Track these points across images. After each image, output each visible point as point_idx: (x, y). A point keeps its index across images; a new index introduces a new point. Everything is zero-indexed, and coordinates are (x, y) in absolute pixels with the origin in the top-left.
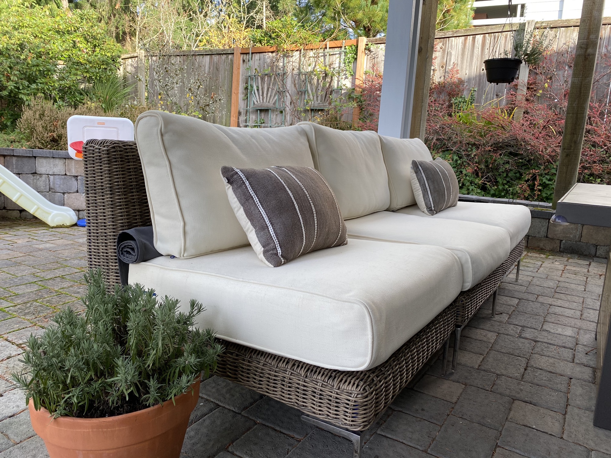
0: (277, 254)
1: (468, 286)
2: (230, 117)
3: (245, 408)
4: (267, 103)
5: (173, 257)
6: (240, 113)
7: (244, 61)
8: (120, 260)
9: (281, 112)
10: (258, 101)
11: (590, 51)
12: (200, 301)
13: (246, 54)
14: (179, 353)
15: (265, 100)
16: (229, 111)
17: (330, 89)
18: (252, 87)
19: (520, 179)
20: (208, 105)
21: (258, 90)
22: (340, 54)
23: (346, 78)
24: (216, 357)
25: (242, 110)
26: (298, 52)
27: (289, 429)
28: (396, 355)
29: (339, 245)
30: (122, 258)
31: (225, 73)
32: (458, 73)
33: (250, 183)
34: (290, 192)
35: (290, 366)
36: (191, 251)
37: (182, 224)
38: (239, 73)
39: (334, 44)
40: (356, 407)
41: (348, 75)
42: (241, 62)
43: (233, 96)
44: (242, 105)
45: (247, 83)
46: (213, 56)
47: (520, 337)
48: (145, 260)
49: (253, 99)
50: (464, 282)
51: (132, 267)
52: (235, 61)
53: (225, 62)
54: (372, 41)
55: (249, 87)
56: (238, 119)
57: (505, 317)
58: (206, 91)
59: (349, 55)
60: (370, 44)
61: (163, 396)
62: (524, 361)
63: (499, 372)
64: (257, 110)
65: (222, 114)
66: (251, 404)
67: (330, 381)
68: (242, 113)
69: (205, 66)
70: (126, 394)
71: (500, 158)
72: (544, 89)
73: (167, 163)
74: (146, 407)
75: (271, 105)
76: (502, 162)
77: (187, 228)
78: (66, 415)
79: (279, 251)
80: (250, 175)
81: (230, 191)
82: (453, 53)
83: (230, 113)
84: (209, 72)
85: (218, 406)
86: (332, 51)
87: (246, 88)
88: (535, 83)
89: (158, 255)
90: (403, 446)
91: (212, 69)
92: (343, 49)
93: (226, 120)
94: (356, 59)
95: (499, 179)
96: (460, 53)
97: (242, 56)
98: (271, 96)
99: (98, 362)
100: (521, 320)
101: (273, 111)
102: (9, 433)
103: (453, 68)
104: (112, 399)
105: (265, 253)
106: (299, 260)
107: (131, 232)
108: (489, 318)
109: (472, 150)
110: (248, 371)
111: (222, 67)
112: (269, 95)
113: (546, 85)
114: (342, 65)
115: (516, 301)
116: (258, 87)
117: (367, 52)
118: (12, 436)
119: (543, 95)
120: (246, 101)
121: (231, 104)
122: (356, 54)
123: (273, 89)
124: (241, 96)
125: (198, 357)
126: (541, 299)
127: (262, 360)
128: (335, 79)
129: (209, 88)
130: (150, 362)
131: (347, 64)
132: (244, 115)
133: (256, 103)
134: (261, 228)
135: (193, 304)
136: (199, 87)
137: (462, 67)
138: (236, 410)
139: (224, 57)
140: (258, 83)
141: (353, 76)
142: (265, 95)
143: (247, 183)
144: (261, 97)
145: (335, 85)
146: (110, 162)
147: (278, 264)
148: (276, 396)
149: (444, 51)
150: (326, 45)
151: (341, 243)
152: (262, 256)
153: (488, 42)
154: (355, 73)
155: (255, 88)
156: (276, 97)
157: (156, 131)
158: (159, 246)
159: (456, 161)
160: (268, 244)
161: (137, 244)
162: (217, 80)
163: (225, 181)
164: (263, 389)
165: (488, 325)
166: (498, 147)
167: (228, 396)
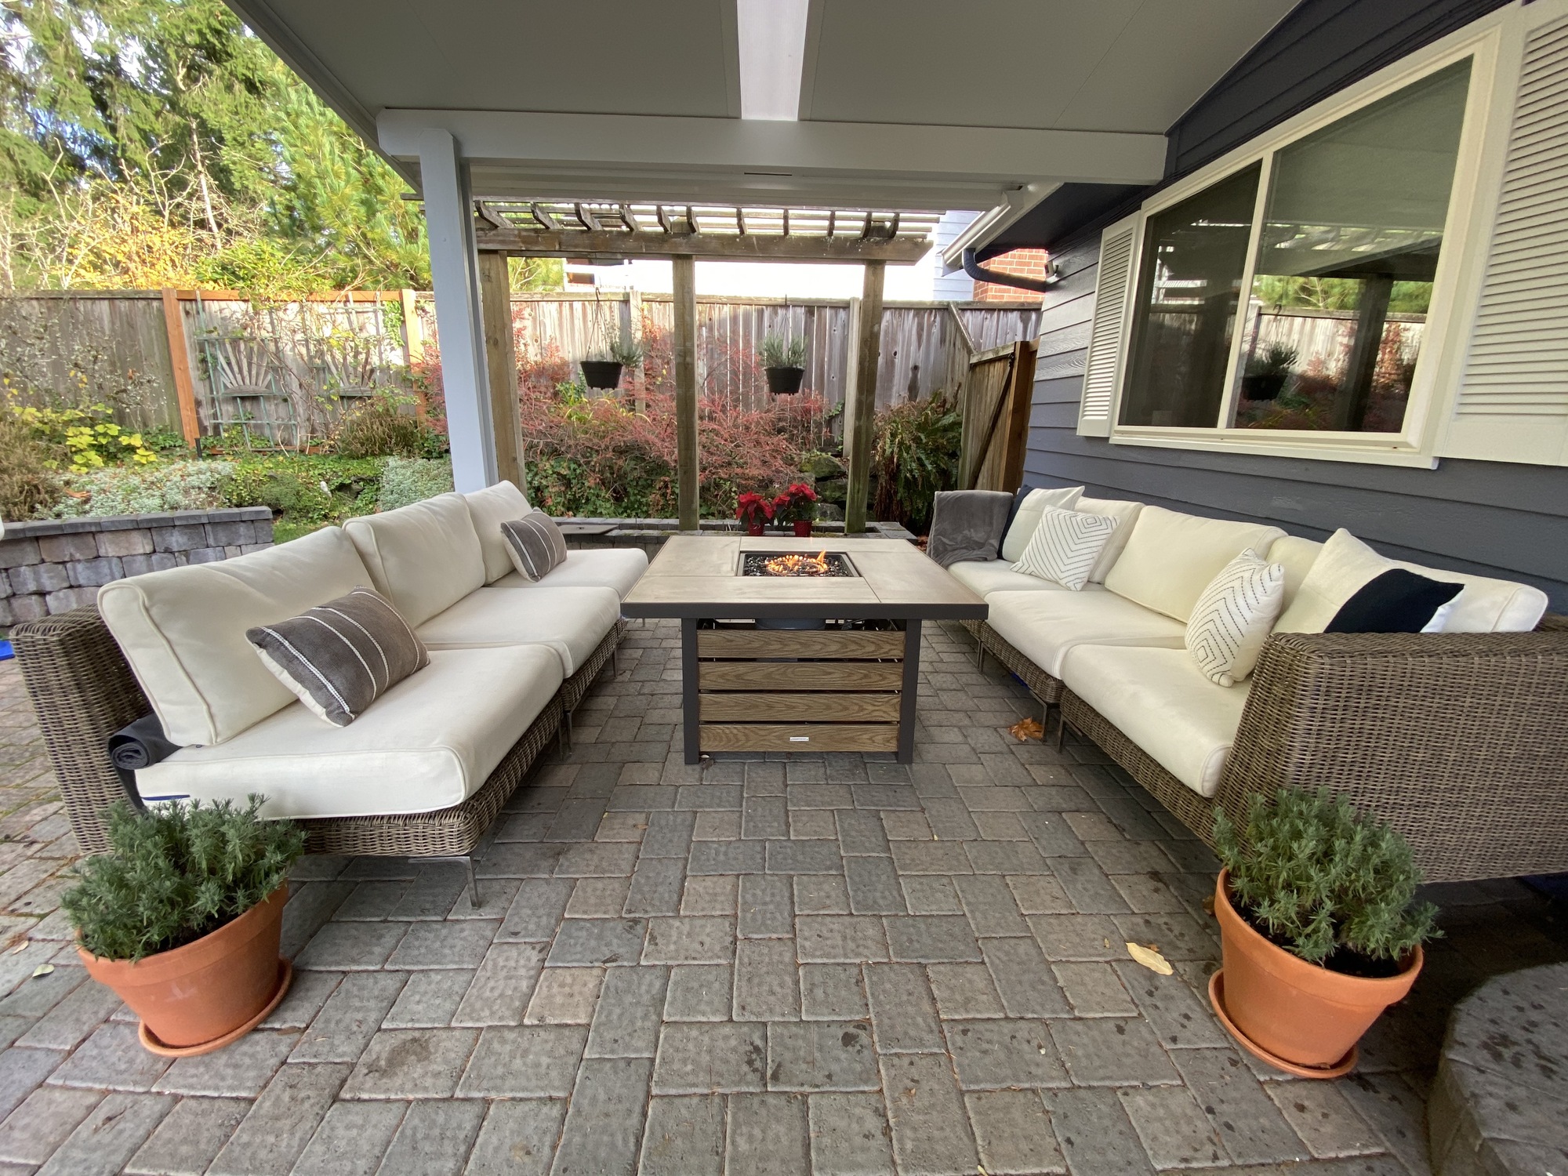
0: (344, 712)
1: (570, 672)
2: (179, 410)
3: (340, 873)
4: (253, 386)
5: (199, 746)
6: (198, 403)
7: (187, 313)
8: (118, 769)
9: (285, 400)
10: (234, 382)
11: (688, 359)
12: (260, 791)
13: (190, 300)
14: (261, 855)
15: (247, 381)
16: (174, 398)
17: (368, 367)
18: (215, 358)
19: (650, 486)
20: (125, 391)
21: (229, 364)
22: (375, 312)
23: (393, 349)
24: (301, 845)
25: (201, 398)
26: (297, 304)
27: (398, 875)
28: (495, 774)
29: (419, 669)
30: (122, 765)
31: (149, 333)
32: (558, 351)
33: (290, 643)
34: (345, 639)
35: (385, 821)
36: (225, 733)
37: (205, 707)
38: (181, 335)
39: (359, 295)
40: (460, 834)
41: (395, 345)
42: (182, 314)
43: (177, 373)
44: (201, 391)
45: (202, 350)
46: (117, 302)
47: (639, 694)
48: (159, 761)
49: (222, 379)
50: (564, 670)
51: (139, 773)
52: (167, 313)
53: (145, 313)
54: (425, 297)
55: (209, 359)
56: (198, 413)
57: (628, 674)
58: (113, 364)
59: (392, 315)
60: (422, 301)
61: (253, 900)
62: (638, 720)
63: (613, 740)
64: (235, 398)
65: (160, 406)
66: (347, 866)
67: (431, 822)
68: (204, 403)
69: (101, 320)
70: (214, 912)
71: (624, 464)
72: (662, 376)
73: (164, 642)
74: (237, 915)
75: (261, 388)
76: (628, 469)
77: (213, 710)
78: (147, 955)
79: (347, 708)
80: (287, 631)
81: (263, 654)
82: (547, 322)
83: (178, 402)
84: (113, 330)
85: (304, 883)
86: (359, 307)
87: (204, 361)
88: (651, 368)
89: (175, 748)
90: (520, 845)
91: (118, 324)
92: (378, 305)
93: (170, 415)
94: (404, 322)
95: (629, 489)
96: (557, 323)
97: (181, 304)
98: (258, 374)
99: (174, 896)
100: (641, 675)
101: (267, 398)
102: (19, 1011)
103: (550, 344)
104: (196, 922)
105: (328, 714)
106: (374, 706)
107: (125, 732)
108: (611, 681)
109: (591, 456)
110: (339, 840)
111: (139, 321)
112: (254, 372)
113: (664, 372)
114: (382, 330)
115: (640, 652)
116: (227, 358)
117: (419, 312)
118: (27, 1013)
119: (663, 384)
120: (207, 382)
121: (175, 386)
122: (403, 314)
123: (259, 366)
124: (194, 373)
125: (282, 853)
126: (664, 644)
127: (353, 824)
128: (374, 352)
129: (119, 358)
130: (230, 878)
131: (390, 329)
132: (209, 407)
133: (229, 385)
134: (317, 689)
135: (252, 798)
136: (96, 358)
137: (562, 343)
138: (329, 879)
139: (141, 304)
140: (226, 351)
141: (405, 347)
142: (246, 373)
143: (286, 643)
144: (239, 377)
145: (375, 360)
146: (67, 654)
147: (348, 721)
148: (377, 851)
149: (534, 319)
150: (347, 296)
151: (423, 664)
152: (324, 717)
153: (589, 311)
154: (406, 343)
155: (222, 360)
156: (269, 377)
157: (136, 607)
158: (173, 737)
159: (575, 470)
160: (331, 704)
161: (142, 745)
162: (133, 346)
163: (255, 647)
164: (361, 850)
165: (609, 690)
166: (620, 452)
167: (313, 867)
